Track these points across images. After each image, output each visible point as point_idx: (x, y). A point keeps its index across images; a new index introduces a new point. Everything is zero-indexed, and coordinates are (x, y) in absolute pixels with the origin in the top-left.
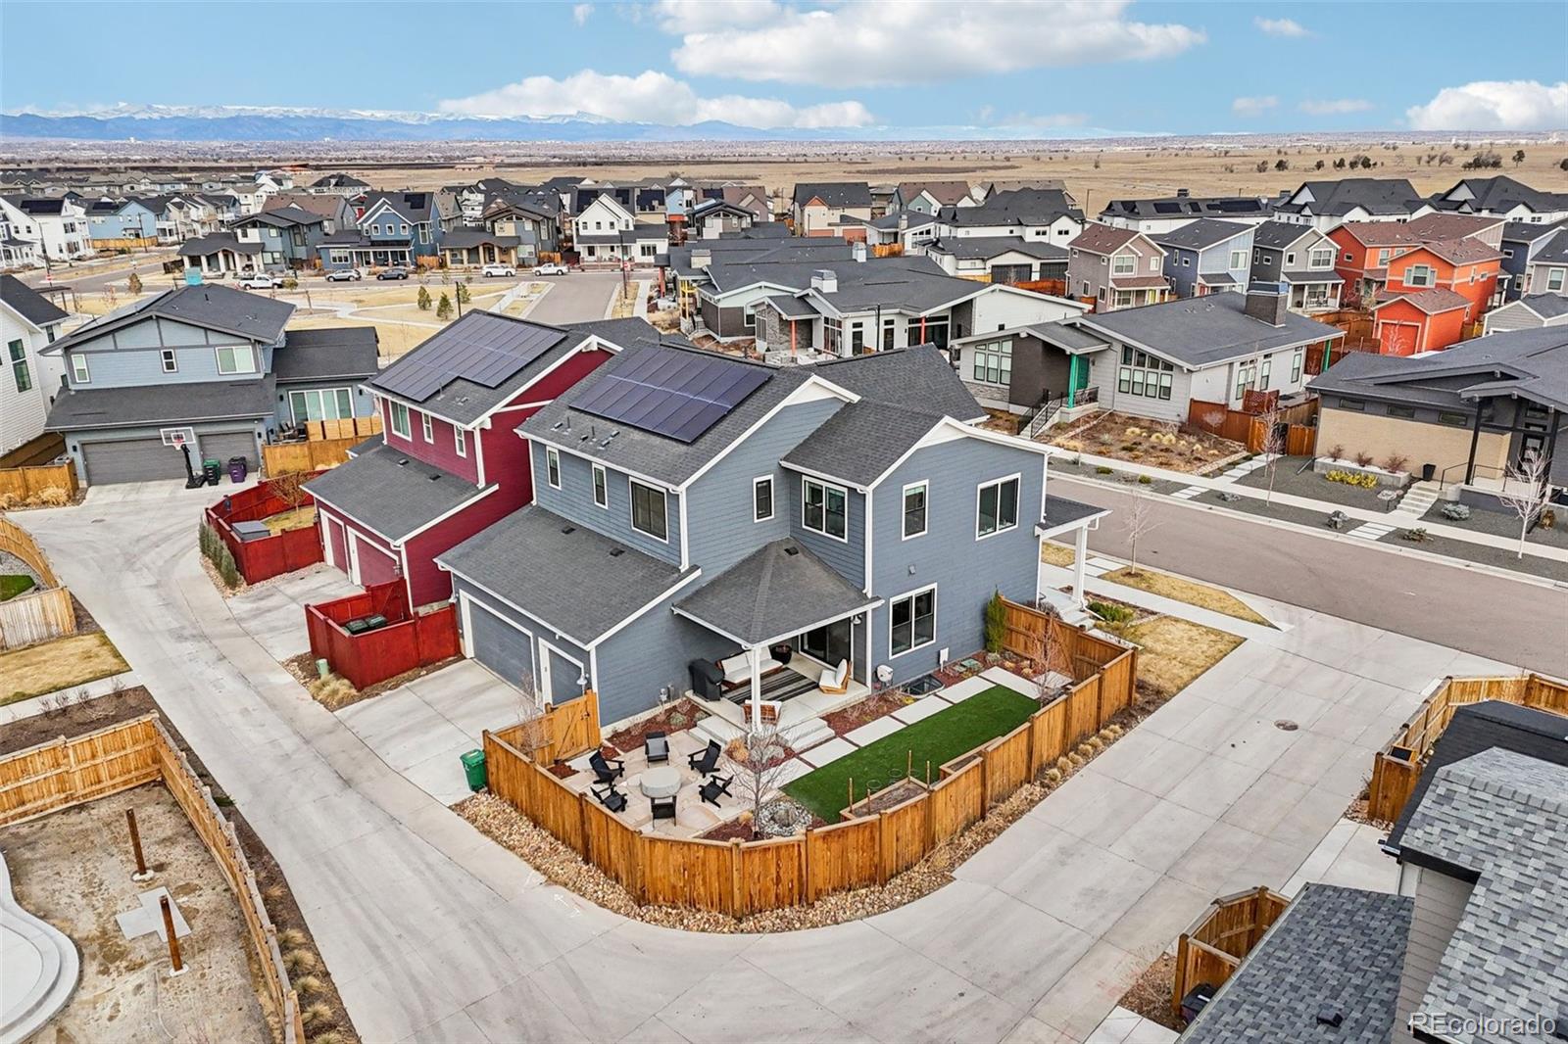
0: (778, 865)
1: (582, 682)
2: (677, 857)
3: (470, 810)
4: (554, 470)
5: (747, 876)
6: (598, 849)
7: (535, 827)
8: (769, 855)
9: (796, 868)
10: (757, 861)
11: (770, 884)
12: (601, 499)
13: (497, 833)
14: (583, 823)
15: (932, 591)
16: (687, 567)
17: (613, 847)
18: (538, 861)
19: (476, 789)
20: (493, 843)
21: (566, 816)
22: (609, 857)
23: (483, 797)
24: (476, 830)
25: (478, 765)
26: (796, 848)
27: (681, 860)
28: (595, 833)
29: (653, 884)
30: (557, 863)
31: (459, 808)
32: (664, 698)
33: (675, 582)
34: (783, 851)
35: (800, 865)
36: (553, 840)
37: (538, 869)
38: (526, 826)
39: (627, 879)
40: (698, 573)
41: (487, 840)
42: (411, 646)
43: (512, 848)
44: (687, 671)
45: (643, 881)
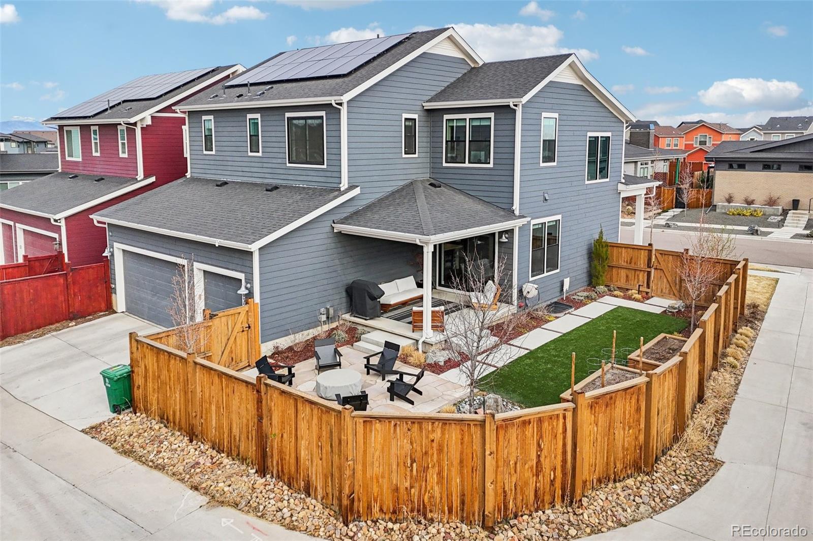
0: (539, 445)
1: (243, 291)
2: (401, 444)
3: (109, 432)
4: (208, 138)
5: (501, 463)
6: (281, 452)
7: (191, 441)
8: (530, 431)
9: (560, 451)
10: (514, 440)
11: (528, 474)
12: (254, 148)
13: (141, 452)
14: (260, 418)
15: (557, 221)
16: (346, 186)
17: (303, 444)
18: (196, 479)
19: (116, 409)
20: (136, 464)
21: (234, 417)
22: (297, 459)
23: (126, 417)
24: (114, 451)
25: (121, 379)
26: (561, 420)
27: (408, 447)
28: (276, 430)
29: (366, 487)
30: (222, 478)
31: (94, 431)
32: (324, 318)
33: (335, 197)
34: (546, 424)
35: (564, 445)
36: (214, 453)
37: (196, 488)
38: (180, 441)
39: (326, 486)
40: (357, 191)
41: (129, 462)
42: (61, 298)
43: (161, 468)
44: (344, 294)
45: (352, 486)
